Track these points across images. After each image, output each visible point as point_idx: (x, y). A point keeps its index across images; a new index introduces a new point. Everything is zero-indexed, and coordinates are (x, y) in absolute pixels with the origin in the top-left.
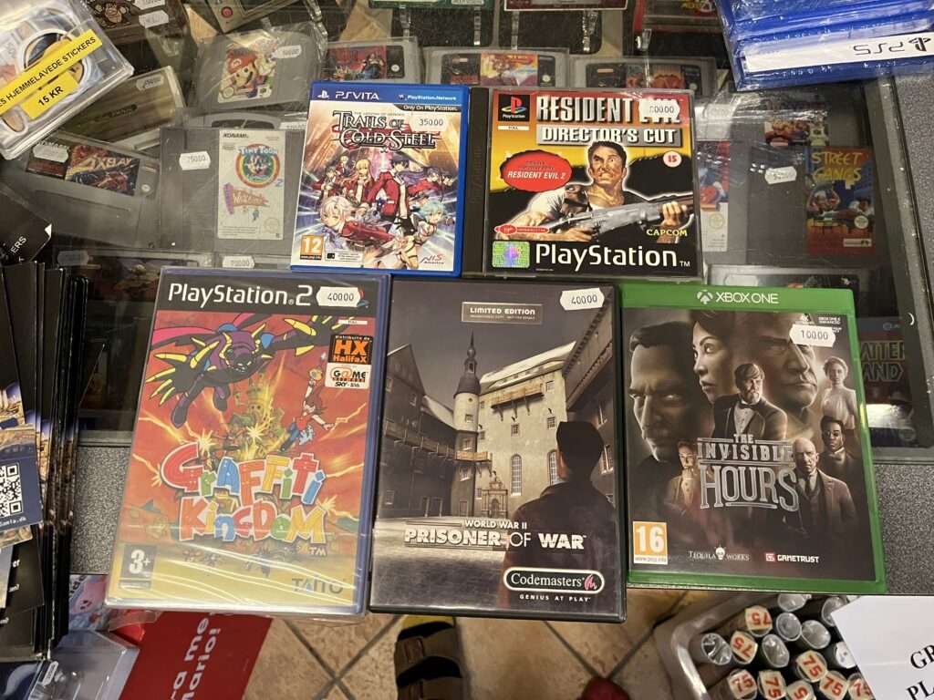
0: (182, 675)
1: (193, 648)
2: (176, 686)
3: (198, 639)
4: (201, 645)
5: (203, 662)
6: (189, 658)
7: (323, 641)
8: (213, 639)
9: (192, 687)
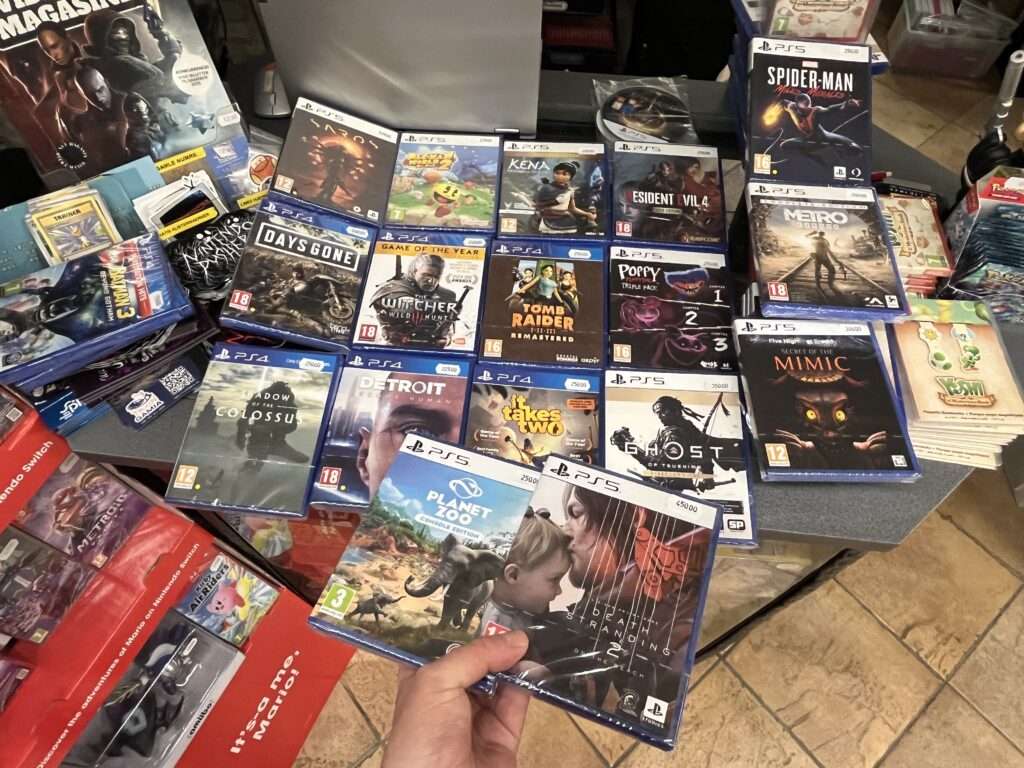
0: (266, 700)
1: (278, 679)
2: (260, 709)
3: (282, 672)
4: (285, 678)
5: (282, 697)
6: (274, 686)
7: (374, 707)
8: (292, 679)
9: (270, 717)
